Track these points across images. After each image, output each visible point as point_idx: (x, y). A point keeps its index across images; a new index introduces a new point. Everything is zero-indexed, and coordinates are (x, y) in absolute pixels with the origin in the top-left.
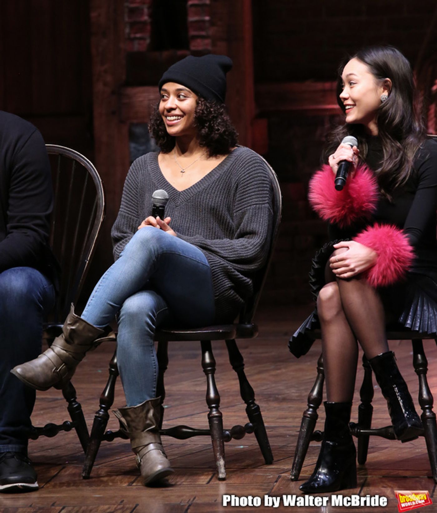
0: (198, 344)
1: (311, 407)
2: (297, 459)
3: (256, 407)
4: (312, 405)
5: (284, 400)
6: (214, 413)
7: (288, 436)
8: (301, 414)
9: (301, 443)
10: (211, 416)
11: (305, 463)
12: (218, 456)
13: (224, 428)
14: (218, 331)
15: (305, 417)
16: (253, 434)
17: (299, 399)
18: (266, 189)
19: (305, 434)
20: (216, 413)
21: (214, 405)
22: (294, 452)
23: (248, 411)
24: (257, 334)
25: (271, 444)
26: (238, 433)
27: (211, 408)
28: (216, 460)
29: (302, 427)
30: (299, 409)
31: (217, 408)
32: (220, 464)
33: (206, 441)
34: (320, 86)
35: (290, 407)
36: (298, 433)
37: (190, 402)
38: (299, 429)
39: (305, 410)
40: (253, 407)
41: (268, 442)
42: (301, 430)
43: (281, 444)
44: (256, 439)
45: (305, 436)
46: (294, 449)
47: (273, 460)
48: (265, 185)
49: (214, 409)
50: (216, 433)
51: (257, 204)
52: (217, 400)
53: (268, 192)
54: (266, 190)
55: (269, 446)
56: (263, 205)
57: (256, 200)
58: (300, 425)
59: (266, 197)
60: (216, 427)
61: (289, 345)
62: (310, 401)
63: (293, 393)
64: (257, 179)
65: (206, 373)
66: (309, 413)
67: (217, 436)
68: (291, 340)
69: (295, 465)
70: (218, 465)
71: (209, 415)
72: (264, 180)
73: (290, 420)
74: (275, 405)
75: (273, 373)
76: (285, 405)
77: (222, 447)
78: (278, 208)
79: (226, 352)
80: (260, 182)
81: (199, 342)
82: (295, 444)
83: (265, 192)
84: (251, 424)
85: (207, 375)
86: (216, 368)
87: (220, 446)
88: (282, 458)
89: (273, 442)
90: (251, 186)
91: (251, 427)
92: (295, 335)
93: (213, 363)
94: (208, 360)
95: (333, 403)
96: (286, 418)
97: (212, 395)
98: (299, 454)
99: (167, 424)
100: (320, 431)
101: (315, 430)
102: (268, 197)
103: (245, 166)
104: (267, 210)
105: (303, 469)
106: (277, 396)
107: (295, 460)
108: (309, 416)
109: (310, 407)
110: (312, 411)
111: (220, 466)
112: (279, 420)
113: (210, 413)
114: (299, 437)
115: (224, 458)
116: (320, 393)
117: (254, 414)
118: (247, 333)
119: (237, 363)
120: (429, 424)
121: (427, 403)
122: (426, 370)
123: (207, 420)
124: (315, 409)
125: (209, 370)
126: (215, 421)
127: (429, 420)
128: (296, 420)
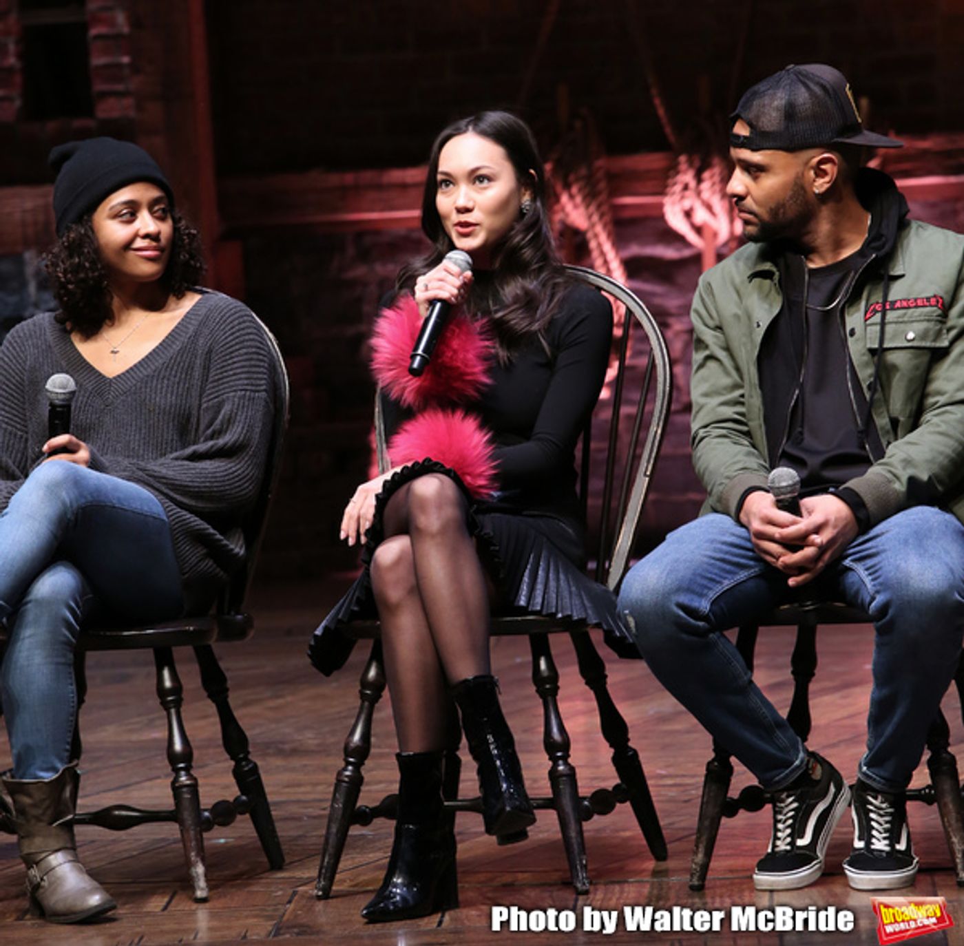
0: (149, 654)
1: (351, 763)
2: (326, 860)
3: (250, 766)
4: (351, 760)
5: (295, 752)
6: (183, 779)
7: (305, 818)
8: (332, 778)
9: (334, 830)
10: (177, 785)
11: (341, 866)
12: (193, 859)
13: (202, 807)
14: (187, 628)
15: (339, 781)
16: (247, 816)
17: (322, 750)
18: (262, 364)
19: (340, 812)
20: (187, 780)
21: (182, 765)
22: (321, 847)
23: (238, 774)
24: (252, 633)
25: (279, 834)
26: (224, 813)
27: (176, 771)
28: (189, 865)
29: (334, 799)
30: (325, 769)
31: (187, 769)
32: (196, 872)
33: (171, 830)
34: (334, 179)
35: (305, 766)
36: (327, 812)
37: (121, 762)
38: (328, 804)
39: (340, 769)
40: (247, 765)
41: (274, 831)
42: (332, 806)
43: (294, 833)
44: (252, 825)
45: (339, 817)
46: (322, 840)
47: (283, 860)
48: (261, 357)
49: (183, 773)
50: (187, 816)
51: (246, 390)
52: (187, 756)
53: (265, 371)
54: (263, 367)
55: (276, 837)
56: (257, 394)
57: (246, 382)
58: (330, 796)
59: (261, 379)
60: (186, 804)
61: (309, 652)
62: (348, 752)
63: (310, 738)
64: (249, 343)
65: (166, 706)
66: (348, 773)
67: (190, 822)
68: (312, 643)
69: (323, 871)
70: (194, 875)
71: (173, 783)
72: (259, 348)
73: (308, 789)
74: (278, 762)
75: (271, 704)
76: (296, 762)
77: (200, 841)
78: (282, 400)
79: (196, 667)
80: (254, 350)
81: (151, 650)
82: (324, 832)
83: (262, 369)
84: (244, 798)
85: (168, 710)
86: (184, 696)
87: (196, 840)
88: (296, 859)
89: (284, 831)
90: (237, 356)
91: (244, 802)
92: (318, 632)
93: (177, 689)
94: (168, 683)
95: (411, 753)
96: (299, 785)
97: (178, 746)
98: (331, 850)
100: (367, 807)
101: (359, 804)
102: (265, 379)
103: (226, 321)
104: (263, 403)
105: (338, 877)
106: (281, 746)
107: (323, 861)
108: (346, 779)
109: (348, 763)
110: (352, 771)
111: (198, 875)
112: (287, 790)
113: (176, 780)
114: (330, 820)
115: (203, 861)
116: (366, 736)
117: (248, 779)
118: (234, 633)
119: (216, 686)
120: (565, 788)
121: (558, 748)
122: (555, 689)
123: (170, 792)
124: (358, 766)
125: (171, 700)
126: (186, 795)
127: (563, 779)
128: (320, 788)
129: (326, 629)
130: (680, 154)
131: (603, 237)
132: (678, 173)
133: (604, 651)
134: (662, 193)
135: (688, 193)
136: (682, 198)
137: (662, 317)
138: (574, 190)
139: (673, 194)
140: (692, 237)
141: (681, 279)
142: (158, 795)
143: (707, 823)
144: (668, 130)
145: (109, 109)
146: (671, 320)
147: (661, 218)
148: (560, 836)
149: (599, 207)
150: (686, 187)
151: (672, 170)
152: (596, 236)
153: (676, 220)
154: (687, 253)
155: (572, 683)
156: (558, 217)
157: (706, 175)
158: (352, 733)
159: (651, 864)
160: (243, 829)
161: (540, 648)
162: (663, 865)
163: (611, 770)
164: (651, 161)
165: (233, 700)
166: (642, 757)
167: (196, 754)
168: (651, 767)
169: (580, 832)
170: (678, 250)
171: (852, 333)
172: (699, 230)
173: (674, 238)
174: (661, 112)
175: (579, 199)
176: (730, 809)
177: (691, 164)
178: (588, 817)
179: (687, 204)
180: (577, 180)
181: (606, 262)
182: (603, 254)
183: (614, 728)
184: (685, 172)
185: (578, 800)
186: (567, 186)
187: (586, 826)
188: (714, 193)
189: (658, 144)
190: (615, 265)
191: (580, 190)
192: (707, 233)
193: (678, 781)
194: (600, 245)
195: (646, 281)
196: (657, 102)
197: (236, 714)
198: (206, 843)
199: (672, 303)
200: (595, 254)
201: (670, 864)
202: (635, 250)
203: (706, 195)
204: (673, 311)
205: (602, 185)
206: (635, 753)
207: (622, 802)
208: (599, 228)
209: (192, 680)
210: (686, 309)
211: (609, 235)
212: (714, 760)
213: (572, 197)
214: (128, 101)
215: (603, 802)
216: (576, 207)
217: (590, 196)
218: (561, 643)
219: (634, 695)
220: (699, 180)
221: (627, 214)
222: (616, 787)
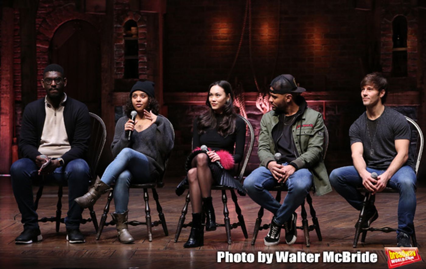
0: (142, 190)
5: (172, 212)
6: (148, 216)
7: (174, 226)
8: (179, 218)
9: (179, 228)
11: (180, 236)
13: (152, 222)
14: (151, 185)
15: (180, 218)
16: (161, 224)
17: (178, 212)
23: (159, 215)
24: (164, 187)
26: (156, 224)
27: (147, 214)
28: (148, 234)
29: (179, 222)
30: (178, 216)
31: (149, 214)
33: (145, 227)
34: (188, 94)
36: (177, 225)
40: (162, 214)
42: (179, 224)
43: (171, 229)
44: (162, 227)
45: (180, 226)
46: (176, 231)
47: (168, 234)
50: (149, 224)
52: (149, 211)
55: (167, 229)
60: (148, 221)
61: (175, 191)
62: (182, 212)
63: (175, 210)
65: (145, 201)
68: (176, 189)
69: (176, 237)
73: (175, 220)
74: (169, 214)
75: (168, 202)
76: (172, 214)
84: (161, 221)
86: (149, 199)
87: (150, 229)
88: (171, 234)
89: (169, 228)
92: (178, 187)
93: (148, 197)
94: (146, 196)
97: (147, 209)
98: (178, 232)
99: (129, 220)
100: (186, 224)
101: (184, 224)
105: (179, 238)
106: (169, 211)
107: (176, 235)
108: (182, 218)
109: (182, 215)
111: (150, 236)
112: (171, 220)
113: (146, 216)
114: (178, 226)
115: (151, 233)
116: (186, 209)
117: (162, 217)
118: (160, 186)
119: (156, 197)
120: (227, 222)
121: (226, 214)
122: (226, 202)
123: (145, 219)
124: (184, 215)
125: (146, 199)
126: (148, 219)
127: (227, 221)
128: (177, 220)
129: (180, 186)
130: (260, 93)
131: (243, 109)
132: (259, 97)
133: (238, 195)
134: (256, 101)
135: (261, 101)
136: (260, 102)
137: (254, 127)
138: (237, 99)
139: (258, 101)
140: (261, 110)
141: (259, 119)
142: (143, 219)
143: (256, 231)
144: (258, 88)
145: (142, 77)
146: (256, 127)
147: (255, 106)
148: (225, 232)
149: (242, 103)
150: (261, 100)
151: (258, 96)
152: (241, 109)
153: (258, 107)
154: (260, 113)
155: (230, 201)
156: (234, 104)
157: (265, 97)
158: (184, 208)
159: (244, 239)
160: (160, 227)
161: (224, 193)
162: (247, 239)
163: (237, 219)
164: (254, 94)
165: (160, 201)
166: (244, 217)
167: (151, 212)
168: (246, 219)
169: (230, 232)
170: (258, 113)
171: (294, 131)
172: (263, 109)
173: (258, 110)
174: (256, 84)
175: (238, 101)
176: (261, 229)
177: (262, 95)
178: (232, 229)
179: (261, 103)
180: (238, 97)
181: (243, 114)
182: (243, 112)
183: (238, 210)
184: (261, 97)
185: (230, 225)
186: (236, 98)
187: (231, 230)
188: (266, 101)
189: (255, 90)
190: (245, 115)
191: (238, 99)
192: (264, 110)
193: (251, 222)
194: (242, 111)
195: (251, 119)
196: (256, 81)
197: (160, 204)
198: (152, 230)
199: (256, 124)
200: (241, 112)
201: (249, 239)
202: (249, 112)
203: (265, 102)
204: (257, 125)
205: (243, 98)
206: (242, 216)
207: (239, 226)
208: (242, 107)
209: (151, 196)
210: (259, 125)
211: (244, 109)
212: (258, 219)
213: (237, 100)
214: (146, 76)
215: (235, 226)
216: (238, 102)
217: (241, 101)
218: (228, 192)
219: (244, 204)
220: (263, 98)
221: (248, 104)
222: (238, 223)
